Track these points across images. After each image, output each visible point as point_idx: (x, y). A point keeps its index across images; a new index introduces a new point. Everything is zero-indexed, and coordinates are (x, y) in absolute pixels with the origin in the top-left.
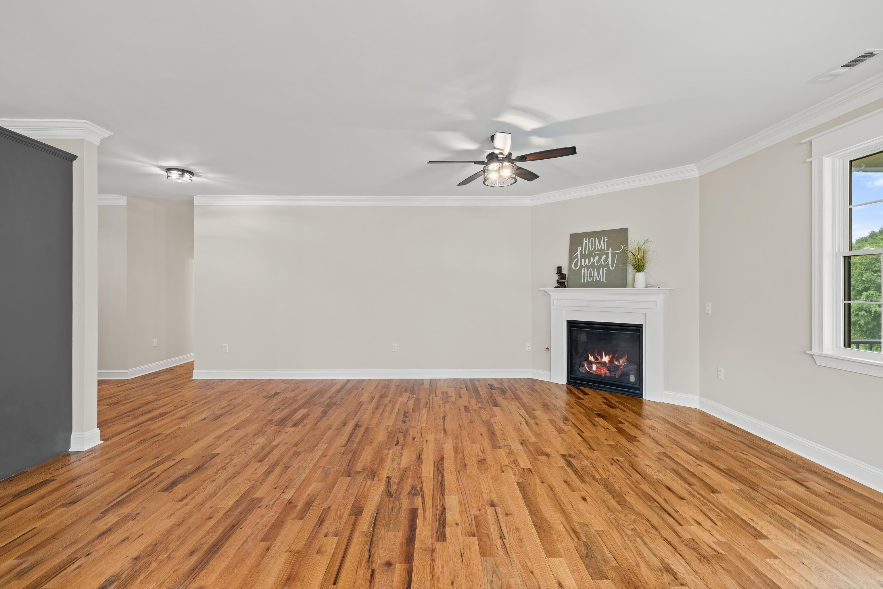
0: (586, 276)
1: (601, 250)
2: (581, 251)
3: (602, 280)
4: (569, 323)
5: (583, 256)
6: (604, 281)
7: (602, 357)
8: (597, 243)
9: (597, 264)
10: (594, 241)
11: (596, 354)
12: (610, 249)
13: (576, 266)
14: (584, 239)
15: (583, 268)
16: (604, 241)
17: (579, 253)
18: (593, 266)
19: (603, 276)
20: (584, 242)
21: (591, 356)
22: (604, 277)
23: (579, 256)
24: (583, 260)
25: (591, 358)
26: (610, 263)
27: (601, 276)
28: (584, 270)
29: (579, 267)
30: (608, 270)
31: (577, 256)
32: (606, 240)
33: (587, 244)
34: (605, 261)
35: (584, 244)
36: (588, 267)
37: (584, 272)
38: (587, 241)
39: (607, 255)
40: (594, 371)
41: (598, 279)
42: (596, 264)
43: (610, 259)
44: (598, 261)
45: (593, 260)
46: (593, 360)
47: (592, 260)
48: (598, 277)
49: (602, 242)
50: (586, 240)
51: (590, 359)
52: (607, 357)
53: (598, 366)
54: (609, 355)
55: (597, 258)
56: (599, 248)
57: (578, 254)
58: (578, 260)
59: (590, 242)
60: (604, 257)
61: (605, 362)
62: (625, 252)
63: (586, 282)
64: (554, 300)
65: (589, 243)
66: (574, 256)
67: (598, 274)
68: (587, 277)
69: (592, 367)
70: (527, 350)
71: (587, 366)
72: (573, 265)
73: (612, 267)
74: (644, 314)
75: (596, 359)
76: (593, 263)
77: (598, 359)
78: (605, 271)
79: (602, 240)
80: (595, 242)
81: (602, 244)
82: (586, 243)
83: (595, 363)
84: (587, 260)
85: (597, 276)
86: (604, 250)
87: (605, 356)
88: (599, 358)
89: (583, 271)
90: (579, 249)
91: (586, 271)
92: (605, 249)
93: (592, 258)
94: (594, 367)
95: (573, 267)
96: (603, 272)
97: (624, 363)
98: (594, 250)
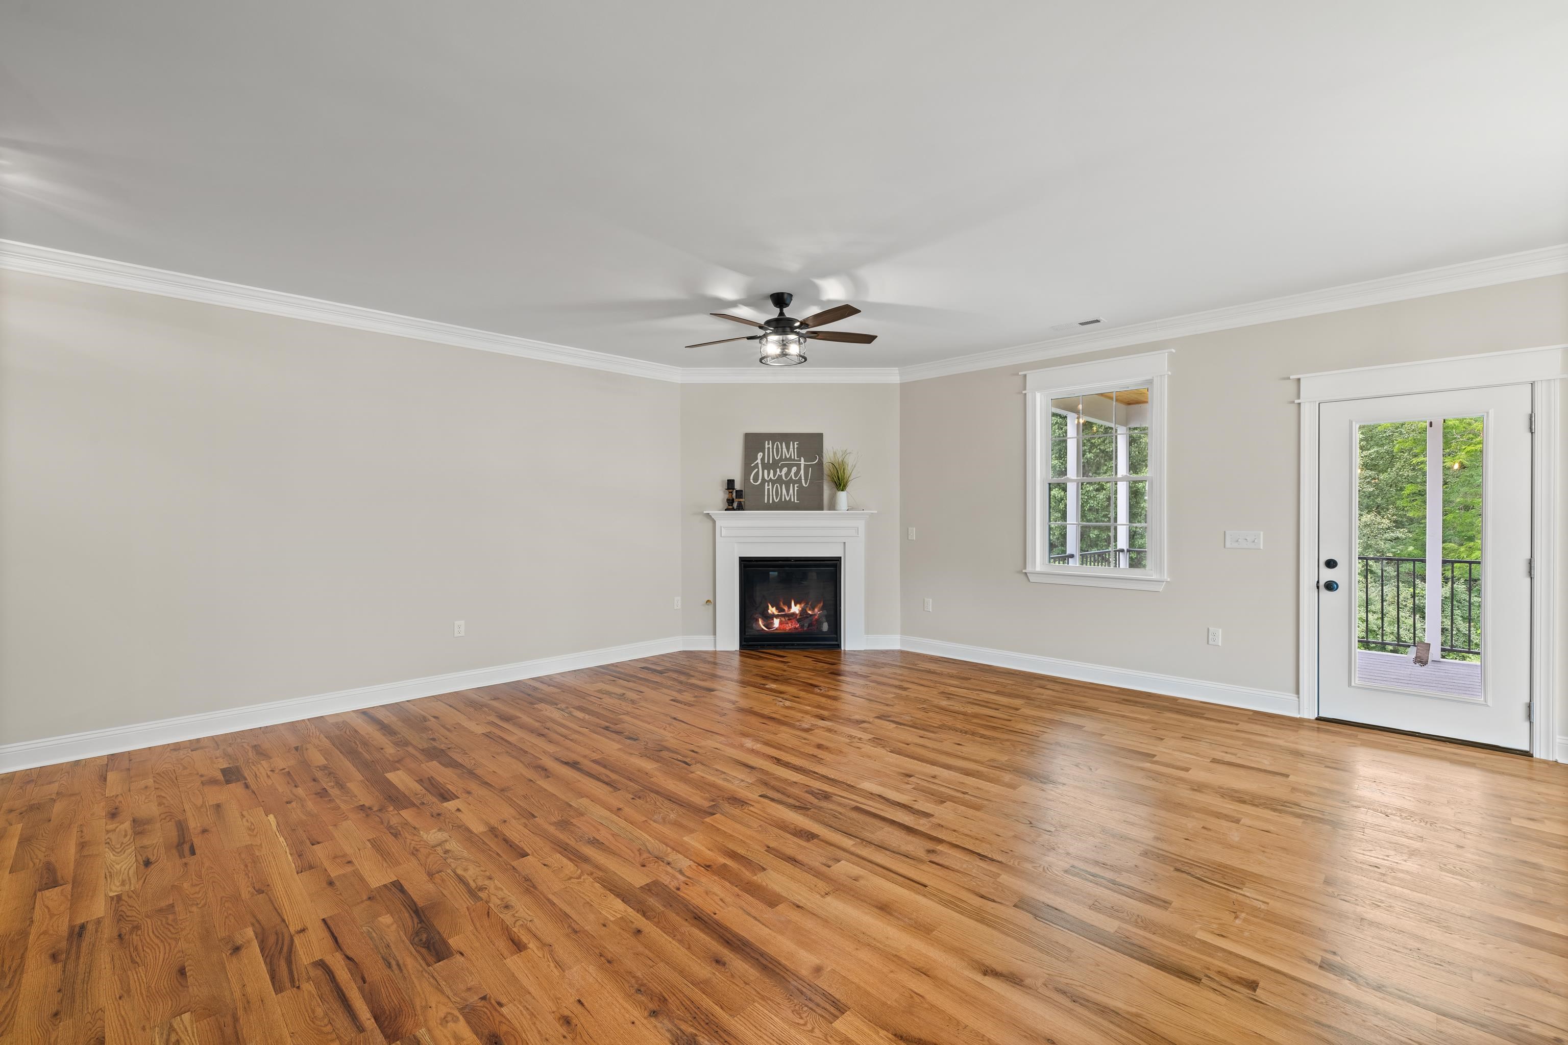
0: (771, 494)
1: (790, 459)
2: (763, 459)
3: (792, 500)
4: (742, 561)
5: (766, 466)
6: (796, 501)
7: (790, 607)
8: (785, 449)
9: (786, 478)
10: (780, 447)
11: (782, 604)
12: (802, 459)
13: (756, 479)
14: (767, 442)
15: (766, 483)
16: (794, 448)
17: (759, 461)
18: (779, 480)
19: (794, 495)
20: (767, 446)
21: (773, 607)
22: (796, 497)
23: (760, 466)
24: (766, 471)
25: (772, 610)
26: (803, 478)
27: (792, 495)
28: (768, 485)
29: (760, 481)
30: (801, 486)
31: (757, 466)
32: (796, 446)
33: (771, 450)
34: (796, 474)
35: (766, 450)
36: (774, 482)
37: (769, 489)
38: (770, 446)
39: (799, 466)
40: (776, 629)
41: (787, 499)
42: (784, 478)
43: (802, 472)
44: (787, 474)
45: (781, 472)
46: (776, 613)
47: (778, 473)
48: (788, 495)
49: (791, 449)
50: (768, 444)
51: (769, 611)
52: (798, 606)
53: (783, 619)
54: (800, 603)
55: (785, 470)
56: (788, 457)
57: (758, 463)
58: (758, 472)
59: (775, 447)
60: (794, 469)
61: (794, 614)
62: (821, 463)
63: (771, 502)
64: (723, 529)
65: (773, 448)
66: (752, 465)
67: (788, 491)
68: (773, 495)
69: (773, 623)
70: (675, 608)
71: (762, 623)
72: (752, 477)
73: (806, 484)
74: (842, 544)
75: (780, 609)
76: (780, 476)
77: (784, 610)
78: (796, 489)
79: (791, 446)
80: (782, 448)
81: (791, 451)
82: (769, 448)
83: (777, 616)
84: (772, 471)
85: (786, 494)
86: (794, 460)
87: (795, 605)
88: (786, 609)
89: (766, 487)
90: (760, 455)
91: (770, 487)
92: (796, 458)
93: (778, 470)
94: (776, 623)
95: (752, 481)
96: (794, 489)
97: (819, 611)
98: (781, 459)
